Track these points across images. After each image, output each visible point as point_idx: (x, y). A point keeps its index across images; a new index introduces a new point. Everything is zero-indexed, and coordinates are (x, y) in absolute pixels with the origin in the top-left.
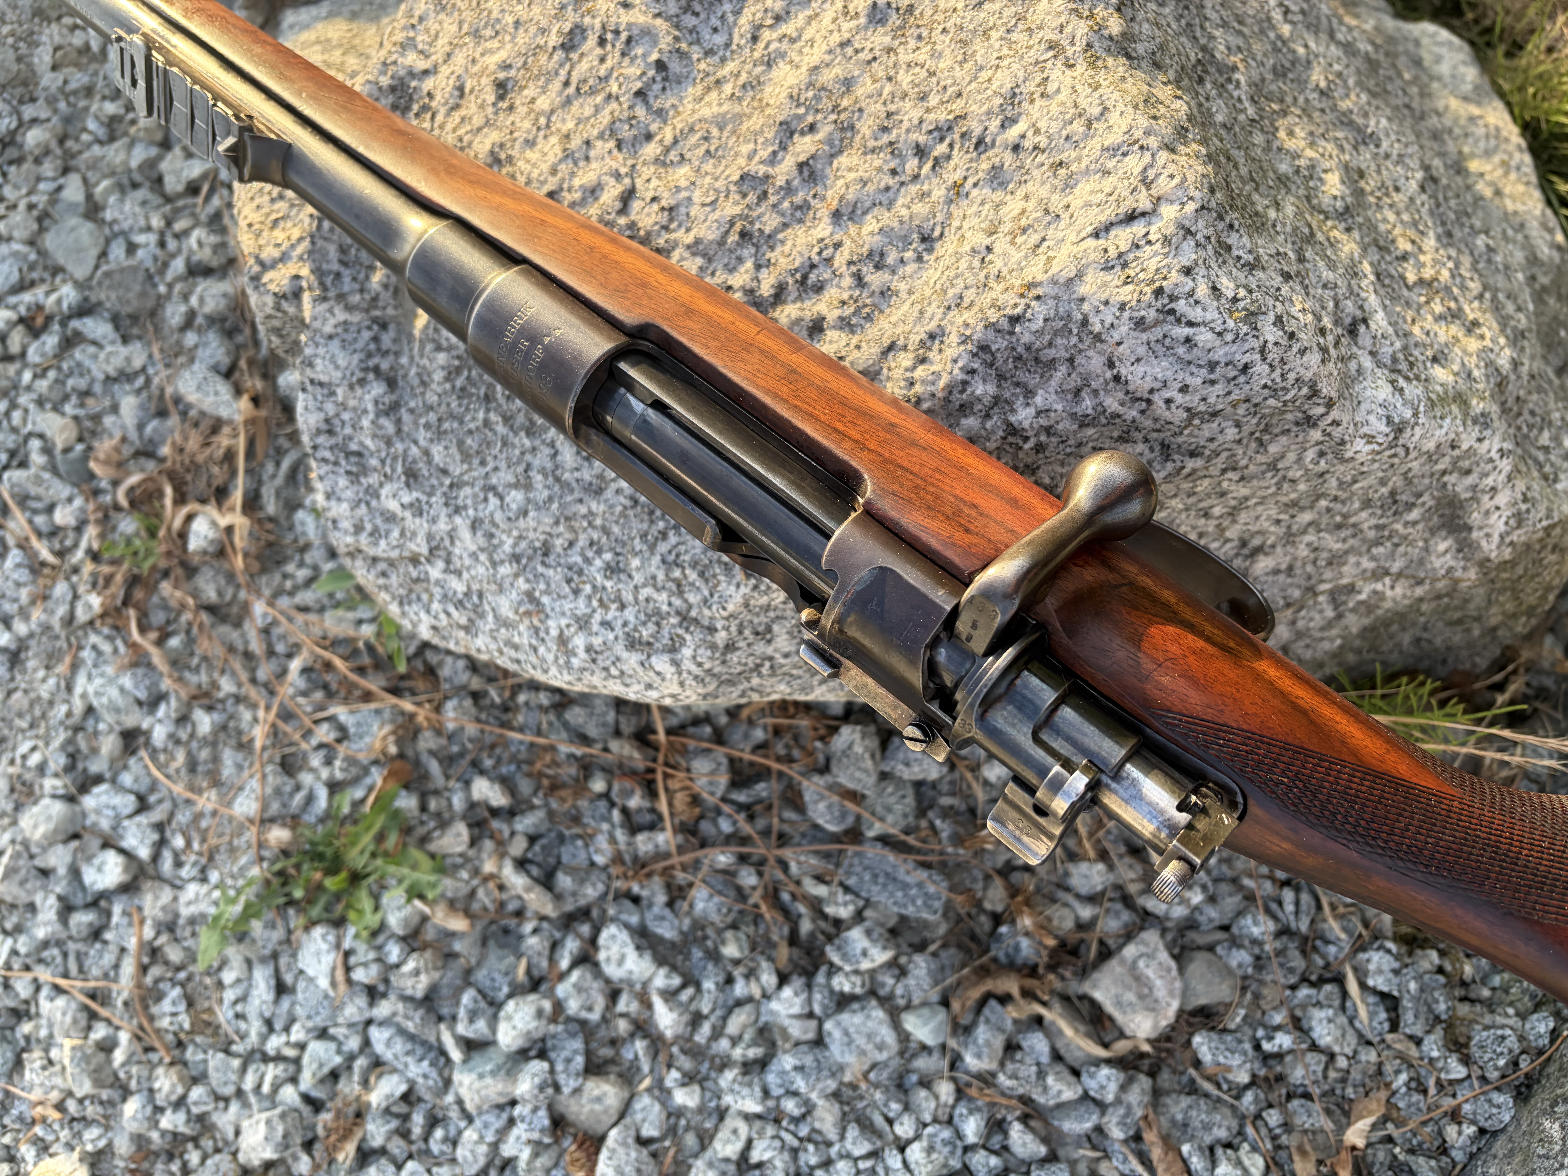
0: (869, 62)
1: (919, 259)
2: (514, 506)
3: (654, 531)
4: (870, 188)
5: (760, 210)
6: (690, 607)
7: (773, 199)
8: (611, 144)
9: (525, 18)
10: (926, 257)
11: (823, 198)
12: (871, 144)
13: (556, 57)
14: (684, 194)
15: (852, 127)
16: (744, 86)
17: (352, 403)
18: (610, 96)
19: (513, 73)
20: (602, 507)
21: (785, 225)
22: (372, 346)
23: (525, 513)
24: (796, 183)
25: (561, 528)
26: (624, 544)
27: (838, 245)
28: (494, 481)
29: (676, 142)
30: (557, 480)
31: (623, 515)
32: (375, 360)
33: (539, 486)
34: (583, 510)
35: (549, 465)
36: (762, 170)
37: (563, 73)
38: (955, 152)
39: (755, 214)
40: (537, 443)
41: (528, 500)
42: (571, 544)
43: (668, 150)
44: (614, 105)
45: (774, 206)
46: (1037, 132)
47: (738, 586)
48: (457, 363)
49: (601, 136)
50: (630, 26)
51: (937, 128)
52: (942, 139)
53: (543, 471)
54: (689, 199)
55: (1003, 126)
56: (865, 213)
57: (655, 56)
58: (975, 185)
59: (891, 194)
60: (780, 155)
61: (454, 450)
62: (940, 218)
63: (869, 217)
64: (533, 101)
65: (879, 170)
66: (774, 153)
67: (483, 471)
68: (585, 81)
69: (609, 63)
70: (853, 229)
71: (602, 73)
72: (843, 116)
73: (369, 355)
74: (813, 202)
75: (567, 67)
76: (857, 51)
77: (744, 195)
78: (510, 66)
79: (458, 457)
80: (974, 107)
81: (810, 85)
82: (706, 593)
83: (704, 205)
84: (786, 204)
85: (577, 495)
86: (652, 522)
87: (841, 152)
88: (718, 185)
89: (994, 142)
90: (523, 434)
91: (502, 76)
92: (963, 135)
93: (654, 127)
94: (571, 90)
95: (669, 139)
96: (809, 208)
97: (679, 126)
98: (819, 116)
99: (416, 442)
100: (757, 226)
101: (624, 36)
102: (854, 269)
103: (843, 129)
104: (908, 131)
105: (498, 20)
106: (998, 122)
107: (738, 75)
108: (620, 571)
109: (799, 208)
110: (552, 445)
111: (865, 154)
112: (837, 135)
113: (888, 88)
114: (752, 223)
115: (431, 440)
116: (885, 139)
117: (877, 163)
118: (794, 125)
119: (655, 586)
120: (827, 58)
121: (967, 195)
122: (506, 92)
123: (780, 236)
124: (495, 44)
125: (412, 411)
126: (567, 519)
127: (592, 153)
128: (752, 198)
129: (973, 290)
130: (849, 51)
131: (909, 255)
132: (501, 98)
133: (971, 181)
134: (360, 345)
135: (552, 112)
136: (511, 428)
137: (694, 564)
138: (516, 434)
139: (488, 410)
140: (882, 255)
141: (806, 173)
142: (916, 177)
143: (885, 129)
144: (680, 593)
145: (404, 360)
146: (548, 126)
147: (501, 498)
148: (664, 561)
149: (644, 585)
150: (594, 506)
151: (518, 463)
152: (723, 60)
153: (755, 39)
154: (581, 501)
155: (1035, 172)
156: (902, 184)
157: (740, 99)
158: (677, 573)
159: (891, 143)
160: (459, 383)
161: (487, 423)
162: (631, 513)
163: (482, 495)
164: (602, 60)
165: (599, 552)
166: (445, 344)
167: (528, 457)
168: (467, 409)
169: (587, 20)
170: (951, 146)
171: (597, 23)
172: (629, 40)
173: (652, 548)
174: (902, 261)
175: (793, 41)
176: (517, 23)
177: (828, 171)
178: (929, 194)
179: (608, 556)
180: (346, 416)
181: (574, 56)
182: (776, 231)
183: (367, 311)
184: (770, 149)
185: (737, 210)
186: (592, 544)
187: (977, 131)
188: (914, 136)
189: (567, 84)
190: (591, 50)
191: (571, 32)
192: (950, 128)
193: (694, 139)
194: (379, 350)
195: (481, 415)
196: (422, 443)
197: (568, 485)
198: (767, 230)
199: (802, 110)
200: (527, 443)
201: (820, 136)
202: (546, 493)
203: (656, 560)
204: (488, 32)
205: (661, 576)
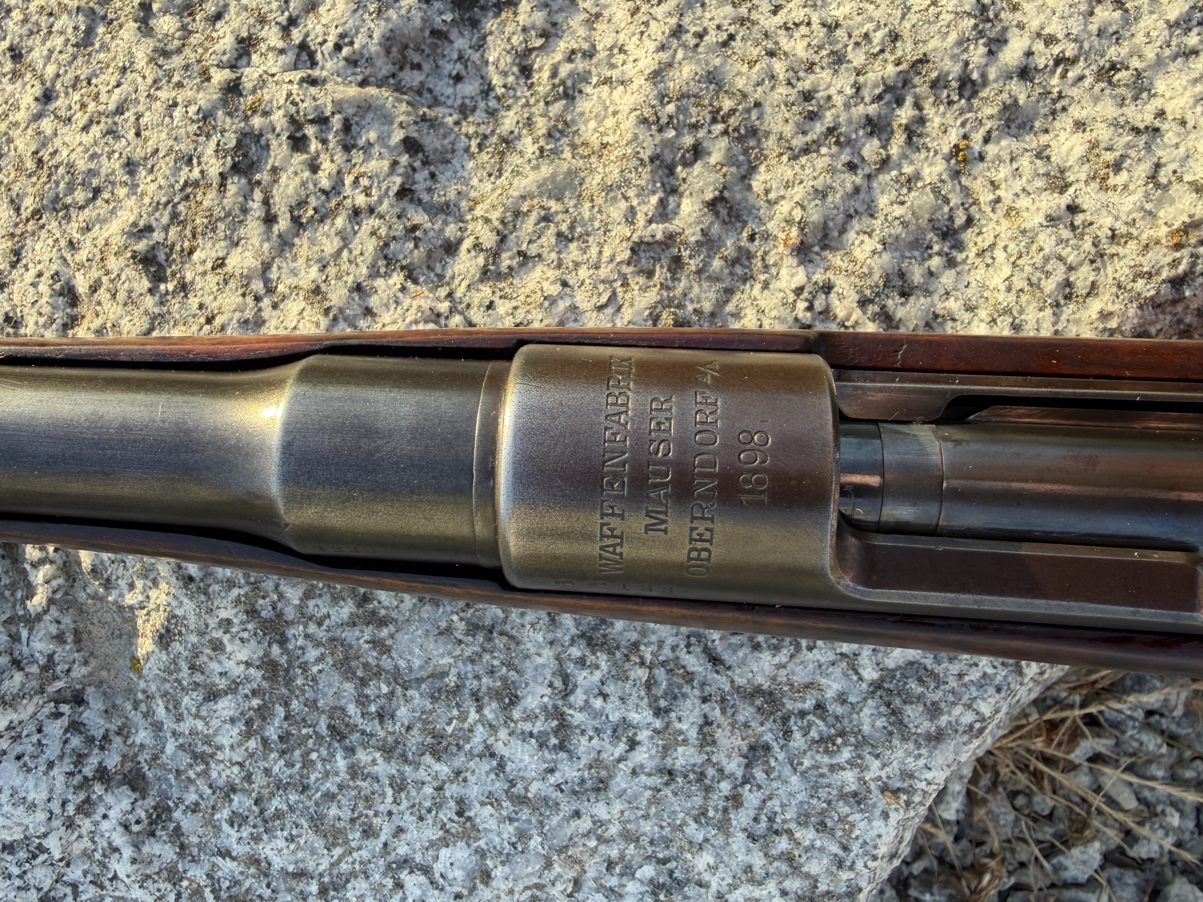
0: (725, 44)
1: (951, 263)
2: (458, 874)
3: (716, 800)
4: (835, 198)
5: (683, 284)
6: (815, 881)
7: (693, 264)
8: (397, 278)
9: (139, 154)
10: (960, 257)
11: (767, 236)
12: (798, 142)
13: (232, 189)
14: (562, 305)
15: (753, 132)
16: (549, 135)
17: (77, 848)
18: (356, 212)
19: (158, 236)
20: (618, 806)
21: (729, 292)
22: (76, 741)
23: (486, 877)
24: (716, 229)
25: (557, 868)
26: (667, 842)
27: (828, 288)
28: (403, 850)
29: (503, 239)
30: (522, 800)
31: (654, 801)
32: (94, 761)
33: (492, 824)
34: (585, 824)
35: (499, 786)
36: (658, 230)
37: (256, 205)
38: (929, 110)
39: (678, 291)
40: (459, 761)
41: (482, 854)
42: (577, 883)
43: (495, 254)
44: (370, 223)
45: (699, 272)
46: (1050, 40)
47: (885, 815)
48: (256, 702)
49: (374, 273)
50: (339, 106)
51: (888, 89)
52: (900, 102)
53: (491, 800)
54: (574, 308)
55: (991, 53)
56: (843, 231)
57: (398, 136)
58: (987, 140)
59: (862, 195)
60: (672, 200)
61: (308, 836)
62: (955, 200)
63: (851, 235)
64: (220, 264)
65: (831, 170)
66: (662, 203)
67: (377, 844)
68: (302, 203)
69: (327, 166)
70: (836, 260)
71: (325, 183)
72: (733, 121)
73: (80, 759)
74: (752, 247)
75: (258, 195)
76: (700, 36)
77: (650, 274)
78: (149, 229)
79: (319, 843)
80: (933, 43)
81: (663, 98)
82: (835, 849)
83: (600, 308)
84: (717, 264)
85: (566, 808)
86: (708, 789)
87: (753, 169)
88: (603, 272)
89: (984, 76)
90: (428, 759)
91: (142, 246)
92: (934, 85)
93: (451, 231)
94: (283, 224)
95: (489, 239)
96: (750, 256)
97: (495, 216)
98: (701, 134)
99: (225, 854)
100: (690, 308)
101: (336, 122)
102: (873, 309)
103: (740, 139)
104: (847, 106)
105: (91, 173)
106: (982, 50)
107: (529, 123)
108: (680, 884)
109: (735, 262)
110: (489, 753)
111: (795, 158)
112: (737, 149)
113: (779, 67)
114: (680, 306)
115: (256, 839)
116: (819, 128)
117: (821, 163)
118: (668, 156)
119: (752, 881)
120: (664, 56)
121: (981, 158)
122: (161, 268)
123: (730, 308)
124: (100, 207)
125: (195, 808)
126: (562, 850)
127: (374, 302)
128: (661, 274)
129: (1085, 269)
130: (689, 39)
131: (936, 262)
132: (158, 278)
133: (977, 137)
134: (52, 751)
135: (266, 267)
136: (403, 757)
137: (803, 819)
138: (417, 765)
139: (351, 751)
140: (902, 275)
141: (723, 212)
142: (885, 163)
143: (812, 116)
144: (795, 868)
145: (142, 736)
146: (270, 290)
147: (426, 870)
148: (752, 837)
149: (733, 887)
150: (601, 811)
151: (438, 806)
152: (492, 113)
153: (526, 71)
154: (577, 814)
155: (1075, 92)
156: (869, 177)
157: (556, 152)
158: (783, 844)
159: (831, 131)
160: (272, 732)
161: (354, 771)
162: (667, 792)
163: (389, 883)
164: (314, 168)
165: (629, 872)
166: (222, 684)
167: (452, 790)
168: (307, 764)
169: (257, 122)
170: (918, 106)
171: (278, 118)
172: (347, 126)
173: (724, 826)
174: (931, 274)
175: (589, 54)
176: (130, 166)
177: (752, 199)
178: (917, 177)
179: (648, 871)
180: (75, 874)
181: (263, 176)
182: (721, 304)
183: (42, 691)
184: (654, 200)
185: (652, 296)
186: (610, 865)
187: (956, 70)
188: (860, 110)
189: (270, 219)
190: (287, 160)
191: (239, 144)
192: (906, 83)
193: (529, 225)
194: (90, 740)
195: (341, 763)
196: (238, 849)
197: (545, 800)
198: (707, 306)
199: (671, 133)
200: (443, 769)
201: (715, 158)
202: (509, 830)
203: (739, 841)
204: (80, 196)
205: (758, 861)
